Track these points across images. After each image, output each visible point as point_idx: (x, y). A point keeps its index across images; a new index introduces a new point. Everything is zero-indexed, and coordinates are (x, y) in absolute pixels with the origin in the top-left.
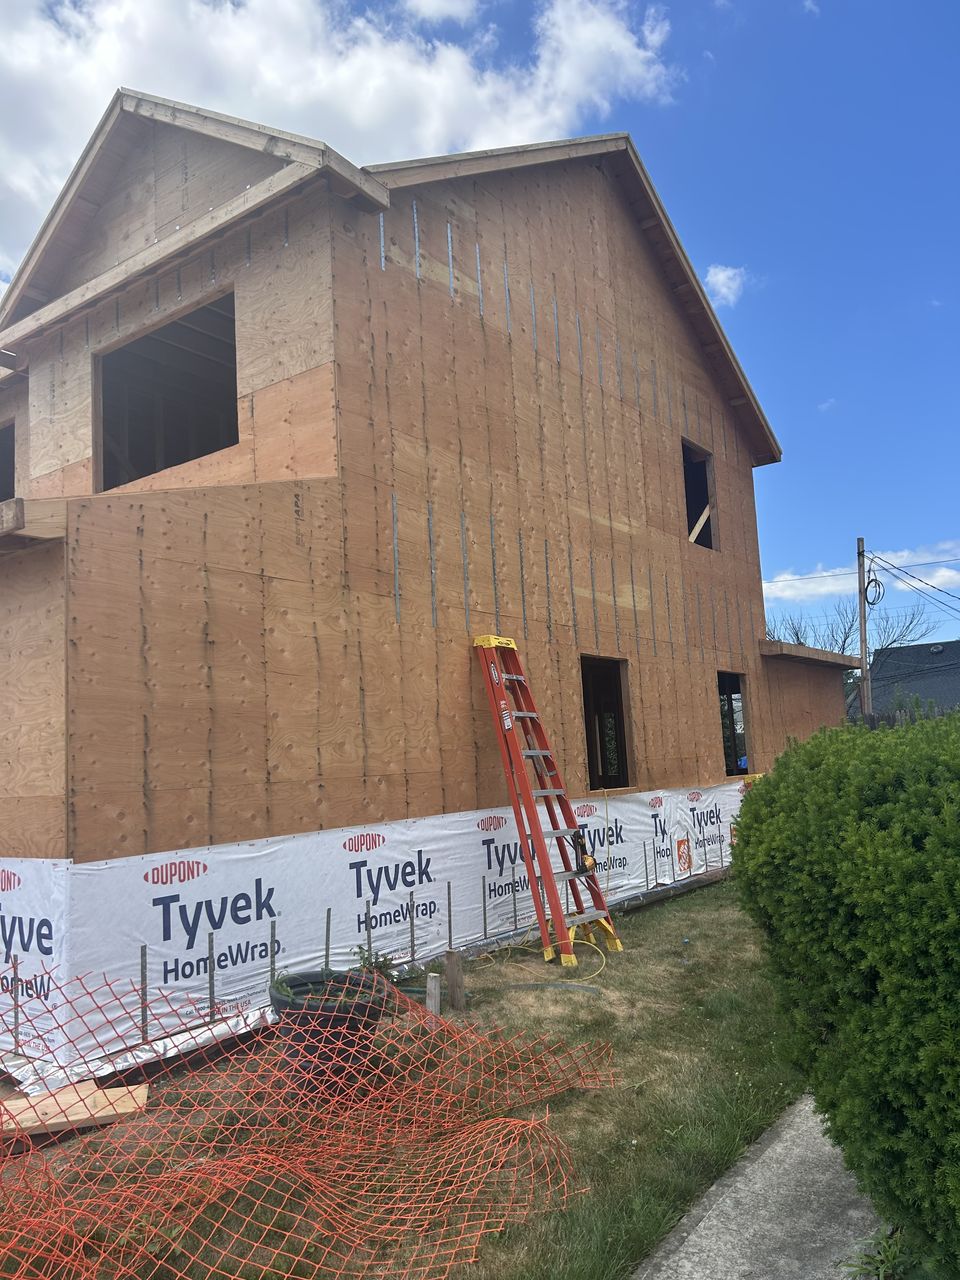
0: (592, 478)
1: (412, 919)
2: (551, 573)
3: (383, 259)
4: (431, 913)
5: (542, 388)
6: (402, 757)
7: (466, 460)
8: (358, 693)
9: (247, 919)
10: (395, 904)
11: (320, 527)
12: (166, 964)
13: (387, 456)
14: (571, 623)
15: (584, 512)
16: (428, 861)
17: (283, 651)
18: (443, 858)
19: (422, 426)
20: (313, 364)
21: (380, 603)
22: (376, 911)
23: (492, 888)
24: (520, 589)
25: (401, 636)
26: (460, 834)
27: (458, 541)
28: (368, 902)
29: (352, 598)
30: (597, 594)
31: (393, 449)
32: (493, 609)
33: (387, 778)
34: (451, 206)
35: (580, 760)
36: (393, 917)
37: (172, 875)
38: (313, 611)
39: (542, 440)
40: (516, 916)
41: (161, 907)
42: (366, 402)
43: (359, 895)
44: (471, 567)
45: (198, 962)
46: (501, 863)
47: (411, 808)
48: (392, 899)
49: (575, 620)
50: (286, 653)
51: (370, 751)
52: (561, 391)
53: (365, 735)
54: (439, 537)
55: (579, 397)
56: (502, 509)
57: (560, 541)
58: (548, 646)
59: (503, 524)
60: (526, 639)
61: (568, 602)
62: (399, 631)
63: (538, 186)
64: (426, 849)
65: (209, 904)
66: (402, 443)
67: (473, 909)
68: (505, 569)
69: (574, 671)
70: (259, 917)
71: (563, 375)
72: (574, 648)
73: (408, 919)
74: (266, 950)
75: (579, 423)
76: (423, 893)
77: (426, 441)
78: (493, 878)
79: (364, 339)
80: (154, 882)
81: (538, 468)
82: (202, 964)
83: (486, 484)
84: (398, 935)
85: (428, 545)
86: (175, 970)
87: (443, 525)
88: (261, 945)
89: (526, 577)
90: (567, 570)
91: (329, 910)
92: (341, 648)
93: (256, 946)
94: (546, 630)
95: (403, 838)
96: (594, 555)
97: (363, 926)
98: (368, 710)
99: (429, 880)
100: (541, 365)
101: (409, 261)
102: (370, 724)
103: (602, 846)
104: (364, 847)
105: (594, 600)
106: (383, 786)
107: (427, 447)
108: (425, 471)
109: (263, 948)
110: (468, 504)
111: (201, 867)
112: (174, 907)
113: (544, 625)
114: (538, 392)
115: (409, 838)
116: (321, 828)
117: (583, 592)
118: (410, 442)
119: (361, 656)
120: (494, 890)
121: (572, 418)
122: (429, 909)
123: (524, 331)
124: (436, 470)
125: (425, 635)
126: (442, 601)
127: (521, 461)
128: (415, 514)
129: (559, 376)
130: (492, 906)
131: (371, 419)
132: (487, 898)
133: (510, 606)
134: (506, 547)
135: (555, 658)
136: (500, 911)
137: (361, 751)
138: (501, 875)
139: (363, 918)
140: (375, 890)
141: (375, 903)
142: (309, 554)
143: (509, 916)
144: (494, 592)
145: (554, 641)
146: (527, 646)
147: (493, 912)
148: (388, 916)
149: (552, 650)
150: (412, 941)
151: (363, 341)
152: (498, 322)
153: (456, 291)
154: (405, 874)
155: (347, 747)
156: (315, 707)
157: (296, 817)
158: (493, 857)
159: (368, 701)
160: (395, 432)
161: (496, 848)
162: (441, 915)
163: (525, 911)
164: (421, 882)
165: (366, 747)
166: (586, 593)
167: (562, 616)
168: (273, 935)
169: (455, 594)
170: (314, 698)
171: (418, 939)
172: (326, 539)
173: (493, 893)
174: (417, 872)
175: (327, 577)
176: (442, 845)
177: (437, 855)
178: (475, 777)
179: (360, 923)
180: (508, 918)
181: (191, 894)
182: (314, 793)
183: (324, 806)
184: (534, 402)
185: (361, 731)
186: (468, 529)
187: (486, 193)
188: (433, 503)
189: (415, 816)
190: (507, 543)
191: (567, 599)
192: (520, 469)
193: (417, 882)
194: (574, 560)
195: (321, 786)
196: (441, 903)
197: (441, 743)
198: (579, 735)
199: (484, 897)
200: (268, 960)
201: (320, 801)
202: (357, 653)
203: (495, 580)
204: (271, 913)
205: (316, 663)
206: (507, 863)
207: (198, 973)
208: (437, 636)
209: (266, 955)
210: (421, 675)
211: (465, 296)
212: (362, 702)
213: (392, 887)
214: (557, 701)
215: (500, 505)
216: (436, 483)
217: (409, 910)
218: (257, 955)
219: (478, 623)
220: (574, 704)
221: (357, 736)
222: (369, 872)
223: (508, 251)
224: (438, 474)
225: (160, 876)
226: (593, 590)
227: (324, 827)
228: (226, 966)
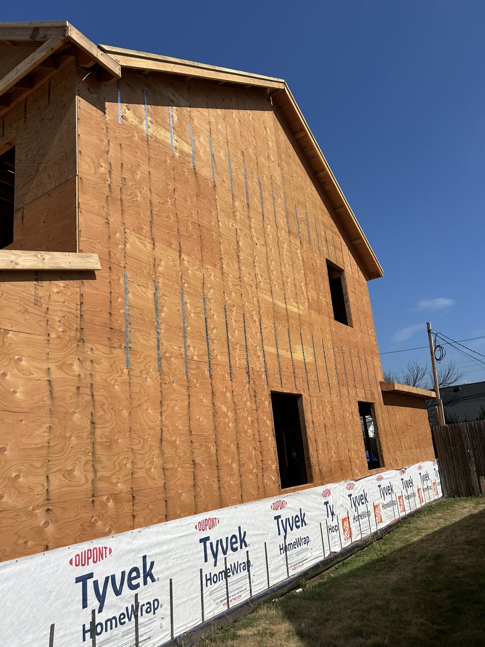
0: (273, 277)
1: (136, 617)
2: (248, 336)
3: (120, 117)
4: (155, 609)
5: (238, 218)
6: (130, 477)
7: (183, 256)
8: (89, 426)
10: (120, 608)
11: (58, 293)
13: (120, 246)
14: (263, 370)
15: (269, 299)
16: (152, 564)
17: (15, 392)
18: (165, 559)
19: (149, 229)
20: (63, 180)
21: (112, 353)
22: (100, 618)
23: (208, 577)
24: (226, 345)
25: (130, 379)
26: (181, 537)
27: (179, 310)
28: (93, 611)
29: (86, 349)
30: (280, 351)
31: (126, 242)
32: (206, 359)
33: (115, 497)
34: (172, 97)
35: (274, 467)
36: (119, 621)
38: (48, 359)
39: (238, 249)
40: (228, 598)
42: (103, 207)
43: (85, 605)
44: (189, 329)
46: (215, 556)
47: (137, 520)
48: (116, 605)
49: (266, 368)
50: (18, 395)
51: (99, 474)
52: (250, 221)
53: (95, 460)
54: (163, 306)
55: (262, 227)
56: (212, 291)
57: (253, 315)
58: (247, 386)
59: (213, 301)
60: (231, 380)
61: (260, 355)
62: (129, 374)
63: (231, 100)
64: (151, 553)
66: (132, 238)
67: (192, 599)
68: (215, 331)
69: (267, 403)
71: (250, 212)
72: (266, 387)
73: (133, 619)
75: (263, 242)
76: (146, 594)
77: (153, 239)
78: (210, 569)
79: (103, 164)
81: (236, 267)
83: (200, 274)
84: (123, 636)
85: (154, 311)
87: (166, 298)
89: (230, 337)
90: (258, 334)
91: (52, 627)
92: (74, 389)
94: (246, 375)
95: (129, 547)
96: (276, 325)
97: (88, 635)
98: (98, 440)
99: (153, 580)
100: (237, 203)
101: (141, 122)
102: (100, 451)
103: (292, 530)
104: (91, 560)
105: (278, 354)
106: (111, 504)
107: (154, 244)
108: (151, 260)
110: (186, 285)
113: (244, 371)
114: (235, 220)
115: (134, 547)
116: (47, 548)
117: (270, 349)
118: (140, 239)
119: (93, 395)
120: (210, 579)
121: (258, 239)
122: (153, 607)
123: (224, 181)
124: (161, 260)
125: (150, 378)
126: (165, 353)
127: (225, 262)
128: (144, 289)
129: (249, 212)
130: (208, 593)
131: (107, 219)
132: (204, 586)
133: (219, 357)
134: (215, 317)
135: (253, 394)
136: (214, 596)
137: (91, 476)
138: (215, 565)
139: (88, 627)
140: (101, 598)
141: (100, 611)
142: (46, 313)
143: (223, 598)
144: (206, 348)
145: (252, 382)
146: (232, 386)
147: (209, 598)
148: (114, 621)
149: (250, 389)
150: (137, 638)
151: (102, 166)
152: (205, 172)
153: (176, 148)
154: (130, 580)
155: (76, 473)
156: (46, 439)
157: (21, 541)
158: (209, 551)
159: (98, 432)
160: (127, 231)
161: (211, 543)
162: (164, 610)
163: (236, 592)
164: (145, 583)
165: (95, 471)
166: (273, 350)
167: (257, 365)
169: (176, 348)
170: (44, 432)
171: (142, 635)
172: (64, 302)
173: (209, 582)
174: (142, 575)
175: (62, 332)
176: (165, 548)
177: (161, 558)
178: (192, 488)
179: (85, 632)
180: (221, 601)
182: (41, 518)
183: (50, 529)
184: (232, 226)
185: (90, 458)
186: (186, 303)
187: (196, 95)
188: (158, 282)
189: (141, 526)
190: (215, 314)
191: (260, 353)
192: (224, 266)
193: (142, 584)
194: (263, 327)
195: (48, 510)
196: (164, 599)
197: (164, 463)
198: (272, 448)
199: (202, 586)
201: (46, 524)
202: (89, 393)
203: (207, 339)
205: (48, 402)
206: (220, 555)
208: (161, 379)
210: (147, 409)
211: (181, 152)
212: (93, 433)
213: (118, 593)
214: (256, 425)
215: (210, 288)
216: (161, 269)
217: (136, 610)
219: (195, 369)
220: (267, 426)
221: (87, 462)
222: (96, 582)
223: (212, 132)
224: (162, 263)
226: (277, 348)
227: (49, 548)
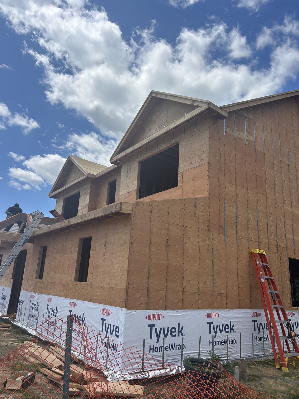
0: (293, 197)
1: (227, 344)
2: (278, 229)
3: (225, 132)
4: (234, 343)
5: (275, 169)
6: (226, 288)
7: (248, 191)
8: (211, 265)
9: (175, 336)
10: (222, 338)
11: (202, 212)
12: (150, 346)
13: (223, 190)
14: (285, 246)
15: (290, 209)
16: (233, 325)
17: (189, 250)
18: (238, 324)
19: (234, 181)
20: (202, 163)
21: (219, 236)
22: (216, 340)
23: (256, 338)
24: (267, 234)
25: (226, 247)
26: (245, 317)
27: (245, 217)
28: (213, 336)
29: (211, 234)
30: (295, 237)
31: (225, 188)
32: (257, 240)
33: (220, 294)
34: (246, 115)
35: (289, 295)
36: (221, 343)
37: (154, 318)
38: (199, 238)
39: (275, 185)
40: (264, 350)
41: (150, 327)
42: (218, 174)
43: (210, 333)
44: (250, 226)
45: (160, 347)
46: (259, 329)
47: (228, 306)
48: (221, 336)
49: (286, 245)
50: (190, 250)
51: (215, 285)
52: (281, 169)
53: (214, 279)
54: (239, 215)
55: (288, 171)
56: (261, 207)
57: (281, 218)
58: (277, 254)
59: (261, 212)
60: (269, 251)
61: (284, 239)
62: (226, 245)
63: (274, 107)
64: (233, 320)
65: (164, 328)
66: (228, 186)
67: (249, 345)
68: (261, 227)
69: (286, 263)
70: (178, 336)
71: (282, 164)
72: (286, 255)
73: (226, 344)
74: (180, 347)
75: (288, 179)
76: (232, 336)
77: (236, 185)
78: (256, 334)
79: (218, 155)
80: (148, 319)
81: (273, 194)
82: (161, 348)
83: (255, 199)
84: (223, 349)
85: (235, 218)
86: (153, 349)
87: (241, 212)
88: (179, 345)
89: (269, 230)
90: (283, 228)
91: (200, 337)
92: (207, 250)
93: (177, 345)
94: (276, 248)
95: (225, 316)
96: (293, 223)
97: (211, 344)
98: (215, 271)
99: (234, 332)
100: (275, 161)
101: (233, 132)
102: (215, 276)
103: (297, 328)
104: (212, 317)
105: (294, 239)
106: (219, 297)
107: (236, 187)
108: (235, 195)
109: (179, 346)
110: (249, 205)
111: (162, 316)
112: (154, 328)
113: (275, 247)
114: (273, 169)
115: (227, 316)
116: (199, 309)
117: (290, 236)
118: (231, 186)
119: (213, 253)
120: (257, 339)
121: (285, 178)
122: (234, 342)
123: (269, 151)
124: (239, 195)
125: (234, 248)
126: (240, 236)
127: (267, 192)
128: (232, 208)
129: (281, 165)
130: (255, 344)
131: (219, 179)
132: (254, 341)
133: (263, 239)
134: (262, 219)
135: (279, 258)
136: (258, 347)
137: (212, 285)
138: (259, 333)
139: (211, 342)
140: (216, 332)
141: (215, 337)
142: (198, 220)
143: (262, 349)
144: (257, 235)
145: (279, 252)
146: (269, 253)
147: (256, 347)
148: (219, 342)
149: (278, 256)
150: (227, 352)
151: (217, 156)
152: (260, 148)
153: (247, 140)
154: (225, 328)
155: (208, 283)
156: (198, 268)
157: (191, 304)
158: (256, 327)
159: (215, 268)
160: (226, 183)
161: (257, 323)
162: (237, 345)
163: (268, 348)
164: (231, 332)
165: (214, 283)
166: (291, 236)
167: (282, 244)
168: (182, 342)
169: (244, 234)
170: (197, 265)
171: (229, 352)
172: (203, 215)
173: (256, 340)
174: (229, 328)
175: (203, 227)
176: (238, 320)
177: (237, 323)
178: (250, 298)
179: (210, 343)
180: (261, 350)
181: (159, 324)
182: (197, 297)
183: (200, 301)
184: (272, 173)
185: (212, 278)
186: (249, 213)
187: (257, 110)
188: (238, 205)
189: (229, 309)
190: (262, 218)
191: (284, 238)
192: (267, 194)
193: (229, 331)
194: (286, 225)
195: (199, 294)
196: (238, 340)
197: (239, 285)
198: (288, 286)
199: (253, 341)
200: (180, 350)
201: (198, 299)
202: (212, 252)
203: (258, 230)
204: (182, 335)
205: (199, 254)
206: (261, 330)
207: (159, 351)
208: (238, 248)
209: (180, 349)
210: (232, 261)
211: (250, 141)
212: (213, 268)
213: (221, 332)
214: (280, 274)
215: (260, 206)
216: (238, 199)
217: (227, 341)
218: (177, 348)
219: (252, 245)
220: (286, 275)
221: (211, 279)
222: (214, 326)
223: (264, 127)
224: (240, 196)
225: (150, 317)
226: (293, 235)
227: (199, 308)
228: (168, 350)
